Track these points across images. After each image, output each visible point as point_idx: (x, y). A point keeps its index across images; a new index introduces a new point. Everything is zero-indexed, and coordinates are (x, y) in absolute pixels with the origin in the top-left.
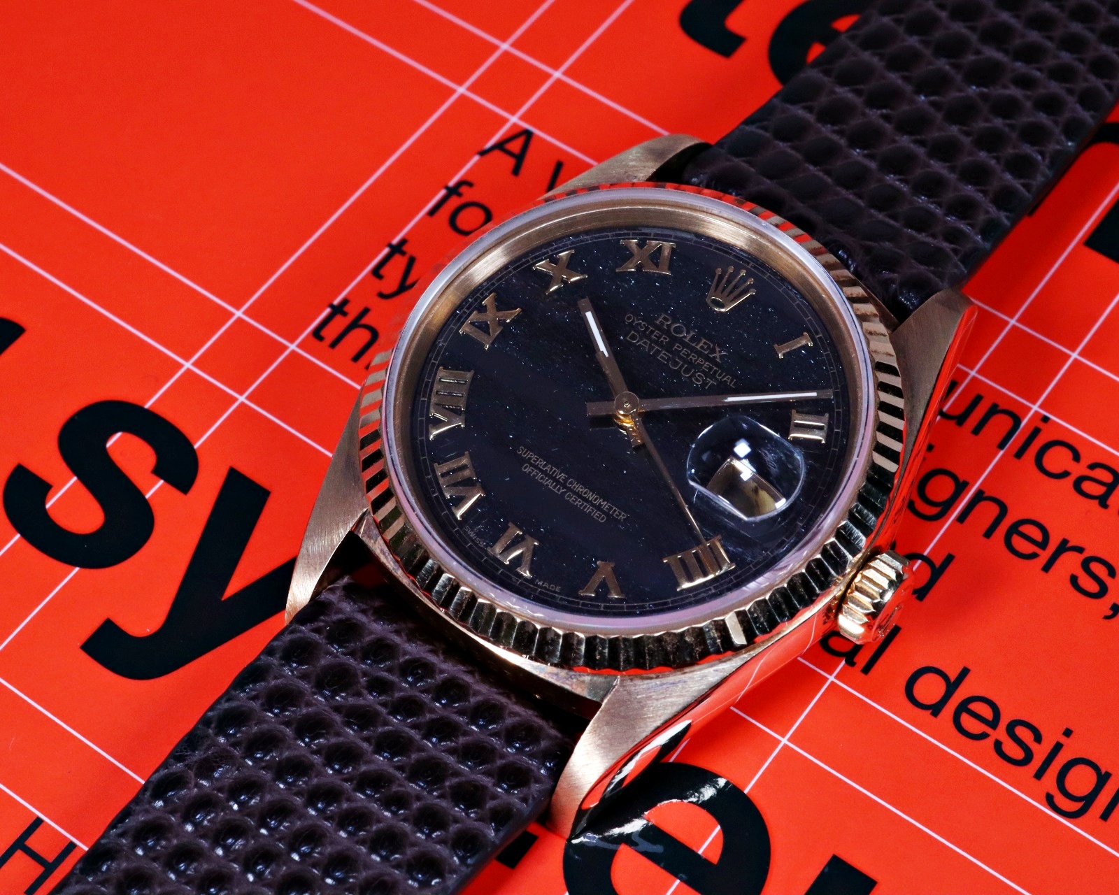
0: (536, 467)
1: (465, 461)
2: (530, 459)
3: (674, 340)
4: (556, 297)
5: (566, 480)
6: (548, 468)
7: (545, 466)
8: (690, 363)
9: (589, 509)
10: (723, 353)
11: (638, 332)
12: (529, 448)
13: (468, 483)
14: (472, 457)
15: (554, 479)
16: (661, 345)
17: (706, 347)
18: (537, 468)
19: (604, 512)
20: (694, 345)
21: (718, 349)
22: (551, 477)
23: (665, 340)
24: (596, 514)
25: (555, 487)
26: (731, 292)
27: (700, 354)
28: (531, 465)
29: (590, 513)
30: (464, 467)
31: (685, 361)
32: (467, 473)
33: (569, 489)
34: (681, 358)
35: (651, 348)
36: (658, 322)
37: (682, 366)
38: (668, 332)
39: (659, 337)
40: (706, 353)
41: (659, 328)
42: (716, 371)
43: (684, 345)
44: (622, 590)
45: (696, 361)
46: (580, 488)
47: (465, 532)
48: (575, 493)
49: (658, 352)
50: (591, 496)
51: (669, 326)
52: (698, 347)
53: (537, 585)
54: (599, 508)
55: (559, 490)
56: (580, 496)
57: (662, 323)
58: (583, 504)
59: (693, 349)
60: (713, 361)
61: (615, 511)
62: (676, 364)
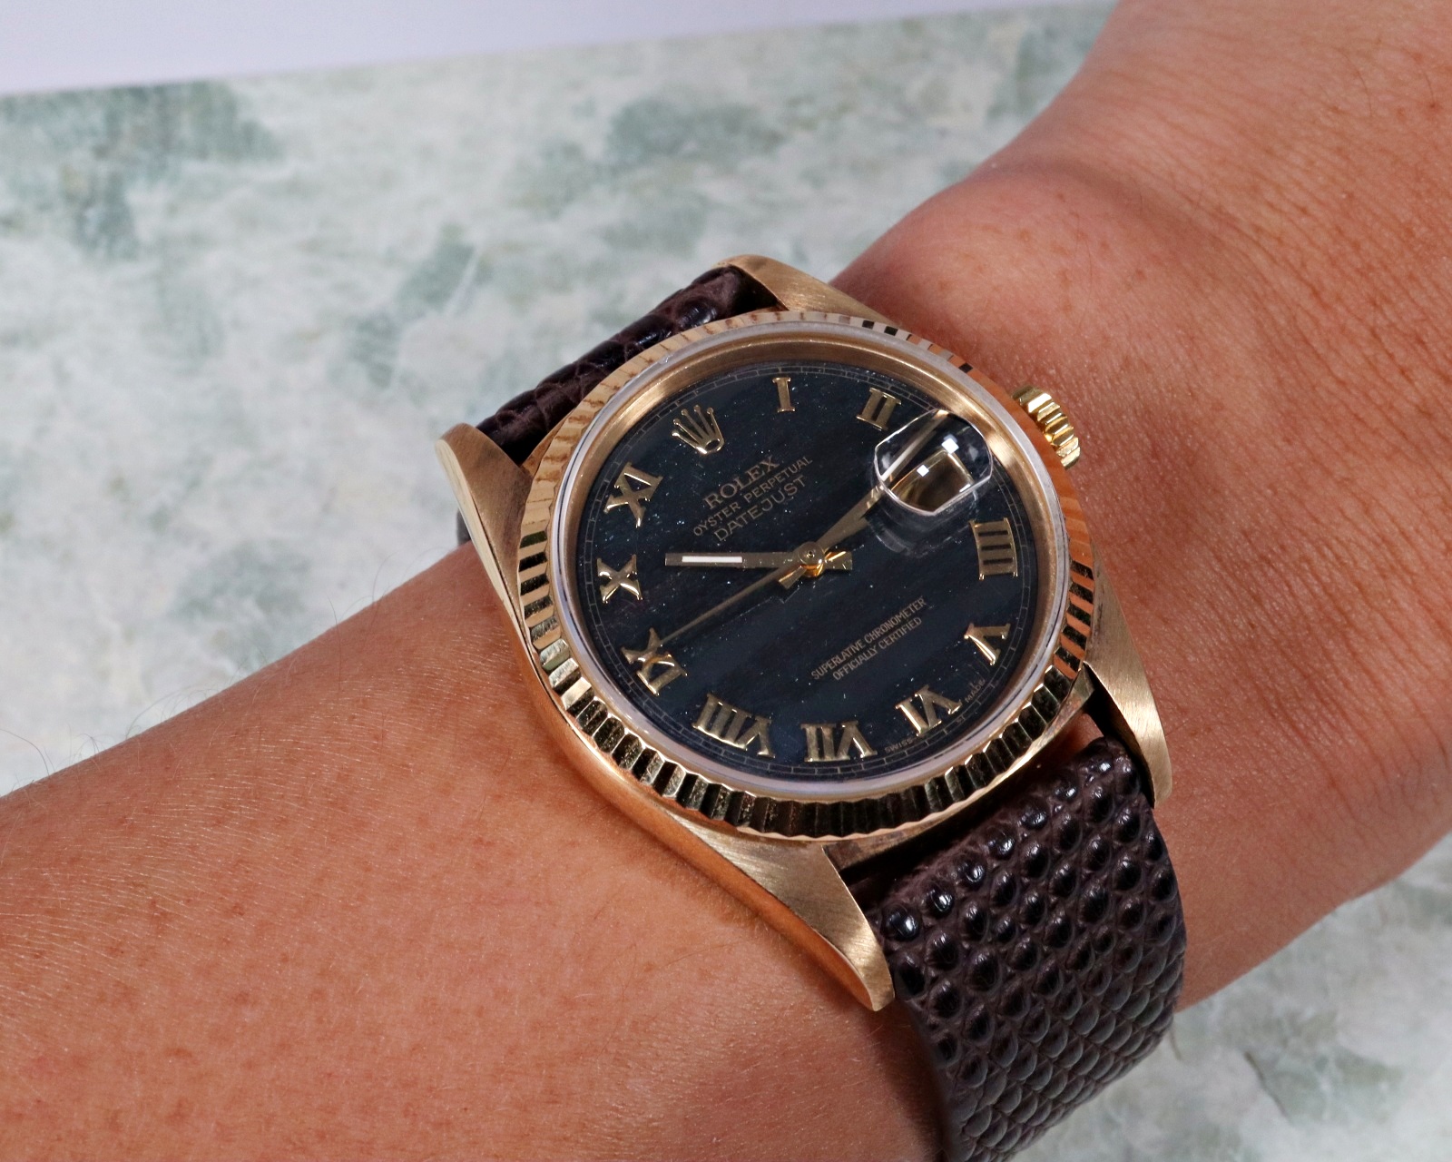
0: (839, 666)
1: (810, 730)
2: (828, 669)
3: (738, 498)
4: (647, 592)
5: (864, 643)
6: (845, 655)
7: (842, 658)
8: (771, 491)
9: (903, 631)
10: (770, 458)
11: (716, 529)
12: (816, 666)
13: (838, 735)
14: (811, 722)
15: (861, 651)
16: (739, 512)
17: (757, 473)
18: (841, 666)
19: (911, 618)
20: (750, 482)
21: (763, 463)
22: (856, 655)
23: (735, 506)
24: (910, 626)
25: (868, 655)
26: (705, 430)
27: (763, 480)
28: (836, 669)
29: (907, 630)
30: (819, 733)
31: (767, 495)
32: (826, 732)
33: (875, 642)
34: (760, 498)
35: (740, 521)
36: (712, 507)
37: (772, 500)
38: (727, 502)
39: (730, 510)
40: (764, 474)
41: (719, 507)
42: (789, 472)
43: (746, 490)
44: (1001, 623)
45: (769, 485)
46: (876, 633)
47: (892, 752)
48: (882, 637)
49: (748, 517)
50: (889, 625)
51: (720, 498)
52: (755, 479)
53: (971, 702)
54: (904, 621)
55: (872, 652)
56: (886, 634)
57: (714, 503)
58: (896, 635)
59: (756, 484)
60: (774, 471)
61: (913, 607)
62: (766, 505)
